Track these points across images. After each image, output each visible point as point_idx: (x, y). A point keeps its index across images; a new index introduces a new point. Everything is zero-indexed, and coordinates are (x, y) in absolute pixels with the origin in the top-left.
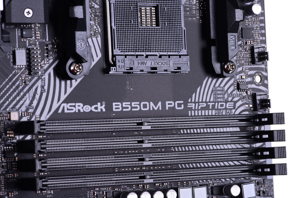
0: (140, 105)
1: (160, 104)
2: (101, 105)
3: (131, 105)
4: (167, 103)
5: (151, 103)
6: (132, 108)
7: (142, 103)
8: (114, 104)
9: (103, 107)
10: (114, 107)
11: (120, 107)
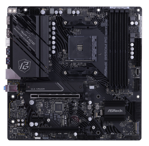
0: (105, 51)
1: (105, 45)
2: (105, 63)
3: (105, 54)
4: (105, 42)
5: (105, 47)
6: (106, 54)
7: (105, 50)
8: (105, 59)
9: (106, 63)
10: (106, 59)
11: (106, 58)
